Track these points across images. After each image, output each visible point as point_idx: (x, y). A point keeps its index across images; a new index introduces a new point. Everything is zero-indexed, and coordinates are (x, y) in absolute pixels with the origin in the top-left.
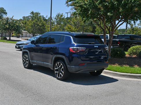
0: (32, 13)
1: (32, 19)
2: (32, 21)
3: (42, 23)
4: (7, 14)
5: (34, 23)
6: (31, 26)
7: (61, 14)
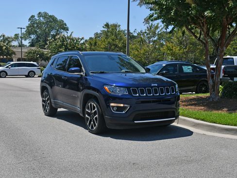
0: (107, 25)
1: (107, 35)
2: (106, 40)
3: (123, 43)
4: (68, 30)
5: (109, 43)
6: (104, 48)
7: (156, 25)
